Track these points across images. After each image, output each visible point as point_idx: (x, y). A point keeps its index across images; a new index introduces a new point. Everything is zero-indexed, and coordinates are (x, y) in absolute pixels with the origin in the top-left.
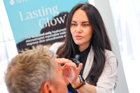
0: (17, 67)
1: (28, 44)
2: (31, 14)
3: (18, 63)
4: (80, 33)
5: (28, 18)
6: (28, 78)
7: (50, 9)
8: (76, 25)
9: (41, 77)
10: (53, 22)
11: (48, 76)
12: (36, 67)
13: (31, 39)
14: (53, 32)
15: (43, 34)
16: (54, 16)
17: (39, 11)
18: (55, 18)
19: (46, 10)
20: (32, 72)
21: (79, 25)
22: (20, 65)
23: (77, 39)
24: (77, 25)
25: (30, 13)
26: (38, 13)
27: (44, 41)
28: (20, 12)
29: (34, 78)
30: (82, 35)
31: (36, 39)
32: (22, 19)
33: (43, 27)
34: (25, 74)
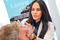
0: (2, 32)
1: (15, 19)
3: (3, 30)
4: (36, 14)
6: (7, 38)
7: (25, 2)
9: (13, 37)
10: (27, 8)
11: (17, 36)
12: (11, 32)
15: (22, 14)
16: (27, 5)
17: (20, 3)
18: (28, 6)
19: (23, 3)
20: (9, 34)
22: (4, 31)
24: (34, 10)
25: (15, 4)
26: (19, 4)
28: (11, 4)
29: (10, 37)
31: (19, 17)
33: (22, 11)
34: (6, 36)
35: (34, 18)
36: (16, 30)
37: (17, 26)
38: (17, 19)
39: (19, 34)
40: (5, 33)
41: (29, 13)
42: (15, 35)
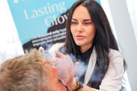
0: (5, 73)
1: (34, 45)
2: (36, 13)
3: (6, 69)
4: (81, 32)
5: (33, 16)
6: (15, 86)
7: (57, 5)
8: (76, 23)
9: (31, 85)
10: (61, 19)
11: (39, 83)
12: (26, 74)
13: (38, 39)
14: (61, 30)
15: (51, 33)
16: (62, 12)
17: (45, 8)
18: (63, 15)
19: (52, 6)
20: (20, 79)
21: (80, 24)
22: (8, 71)
23: (79, 39)
24: (78, 23)
25: (35, 11)
26: (44, 10)
27: (51, 41)
28: (25, 11)
29: (22, 86)
30: (84, 34)
31: (42, 39)
32: (27, 18)
33: (49, 26)
35: (78, 42)
36: (35, 68)
37: (37, 61)
38: (38, 44)
39: (44, 77)
40: (11, 76)
41: (65, 29)
42: (35, 80)
